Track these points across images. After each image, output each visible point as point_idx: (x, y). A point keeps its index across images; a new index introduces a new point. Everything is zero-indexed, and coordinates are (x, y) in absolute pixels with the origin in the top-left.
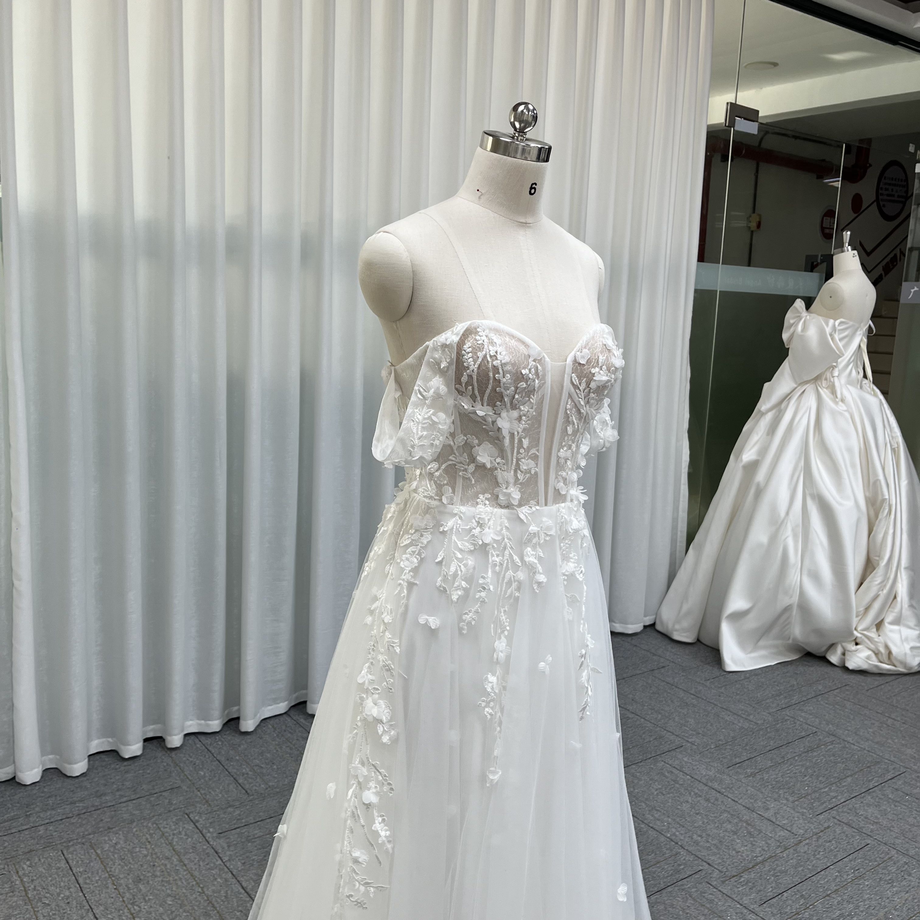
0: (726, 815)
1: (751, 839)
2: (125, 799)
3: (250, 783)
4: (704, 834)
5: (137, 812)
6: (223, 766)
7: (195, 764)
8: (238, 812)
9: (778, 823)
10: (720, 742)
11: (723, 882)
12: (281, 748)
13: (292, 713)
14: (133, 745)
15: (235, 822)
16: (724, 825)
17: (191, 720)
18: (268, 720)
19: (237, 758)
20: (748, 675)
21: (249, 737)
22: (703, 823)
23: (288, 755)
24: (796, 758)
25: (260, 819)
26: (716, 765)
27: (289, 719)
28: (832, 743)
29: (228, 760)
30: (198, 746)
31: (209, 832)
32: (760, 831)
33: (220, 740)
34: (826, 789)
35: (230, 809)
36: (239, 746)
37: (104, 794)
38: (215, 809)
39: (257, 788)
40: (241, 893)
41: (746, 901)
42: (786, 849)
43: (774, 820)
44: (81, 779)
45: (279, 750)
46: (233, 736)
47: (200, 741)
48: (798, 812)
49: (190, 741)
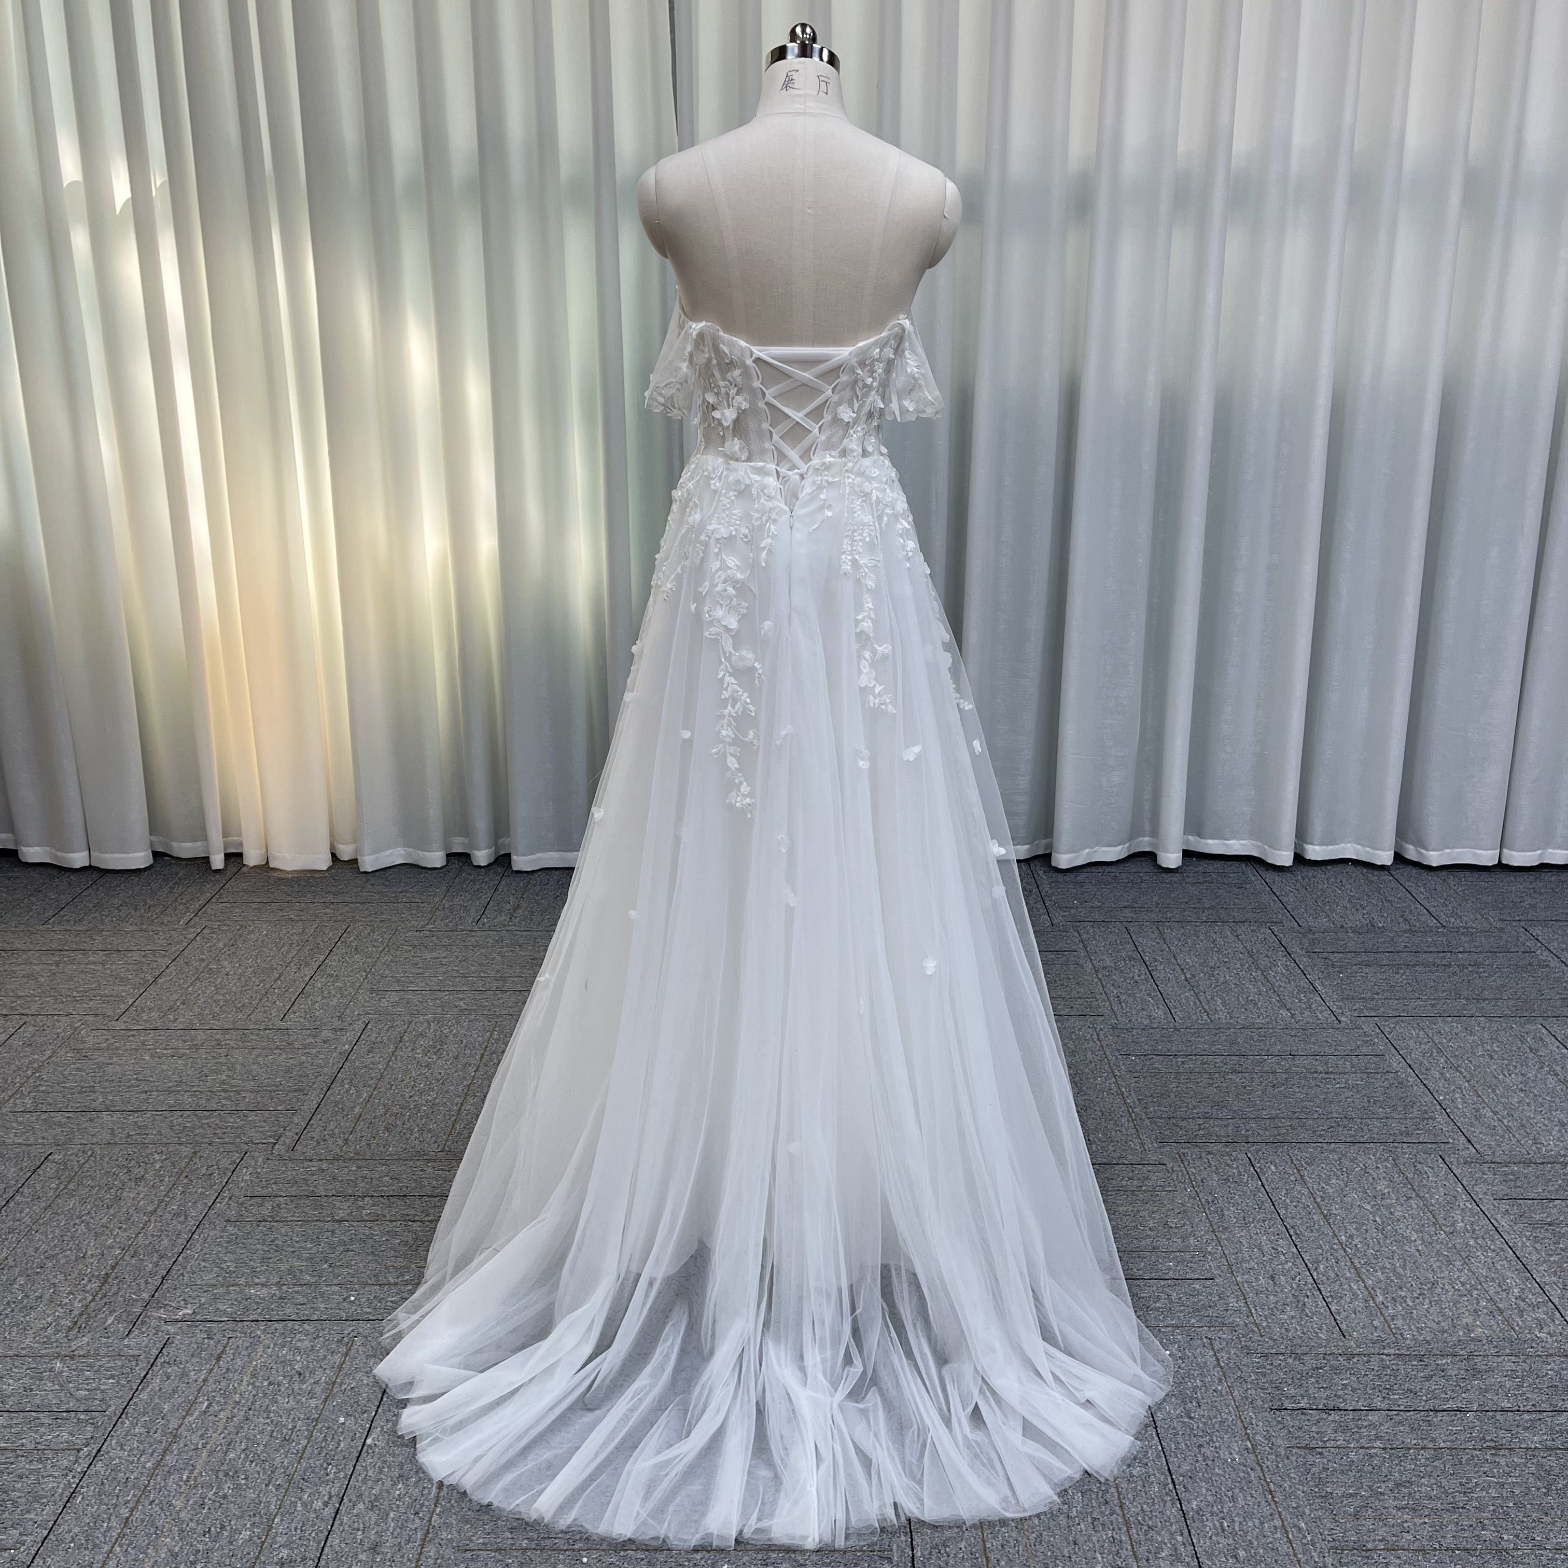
4: (1504, 1112)
11: (1468, 1163)
41: (1479, 1188)
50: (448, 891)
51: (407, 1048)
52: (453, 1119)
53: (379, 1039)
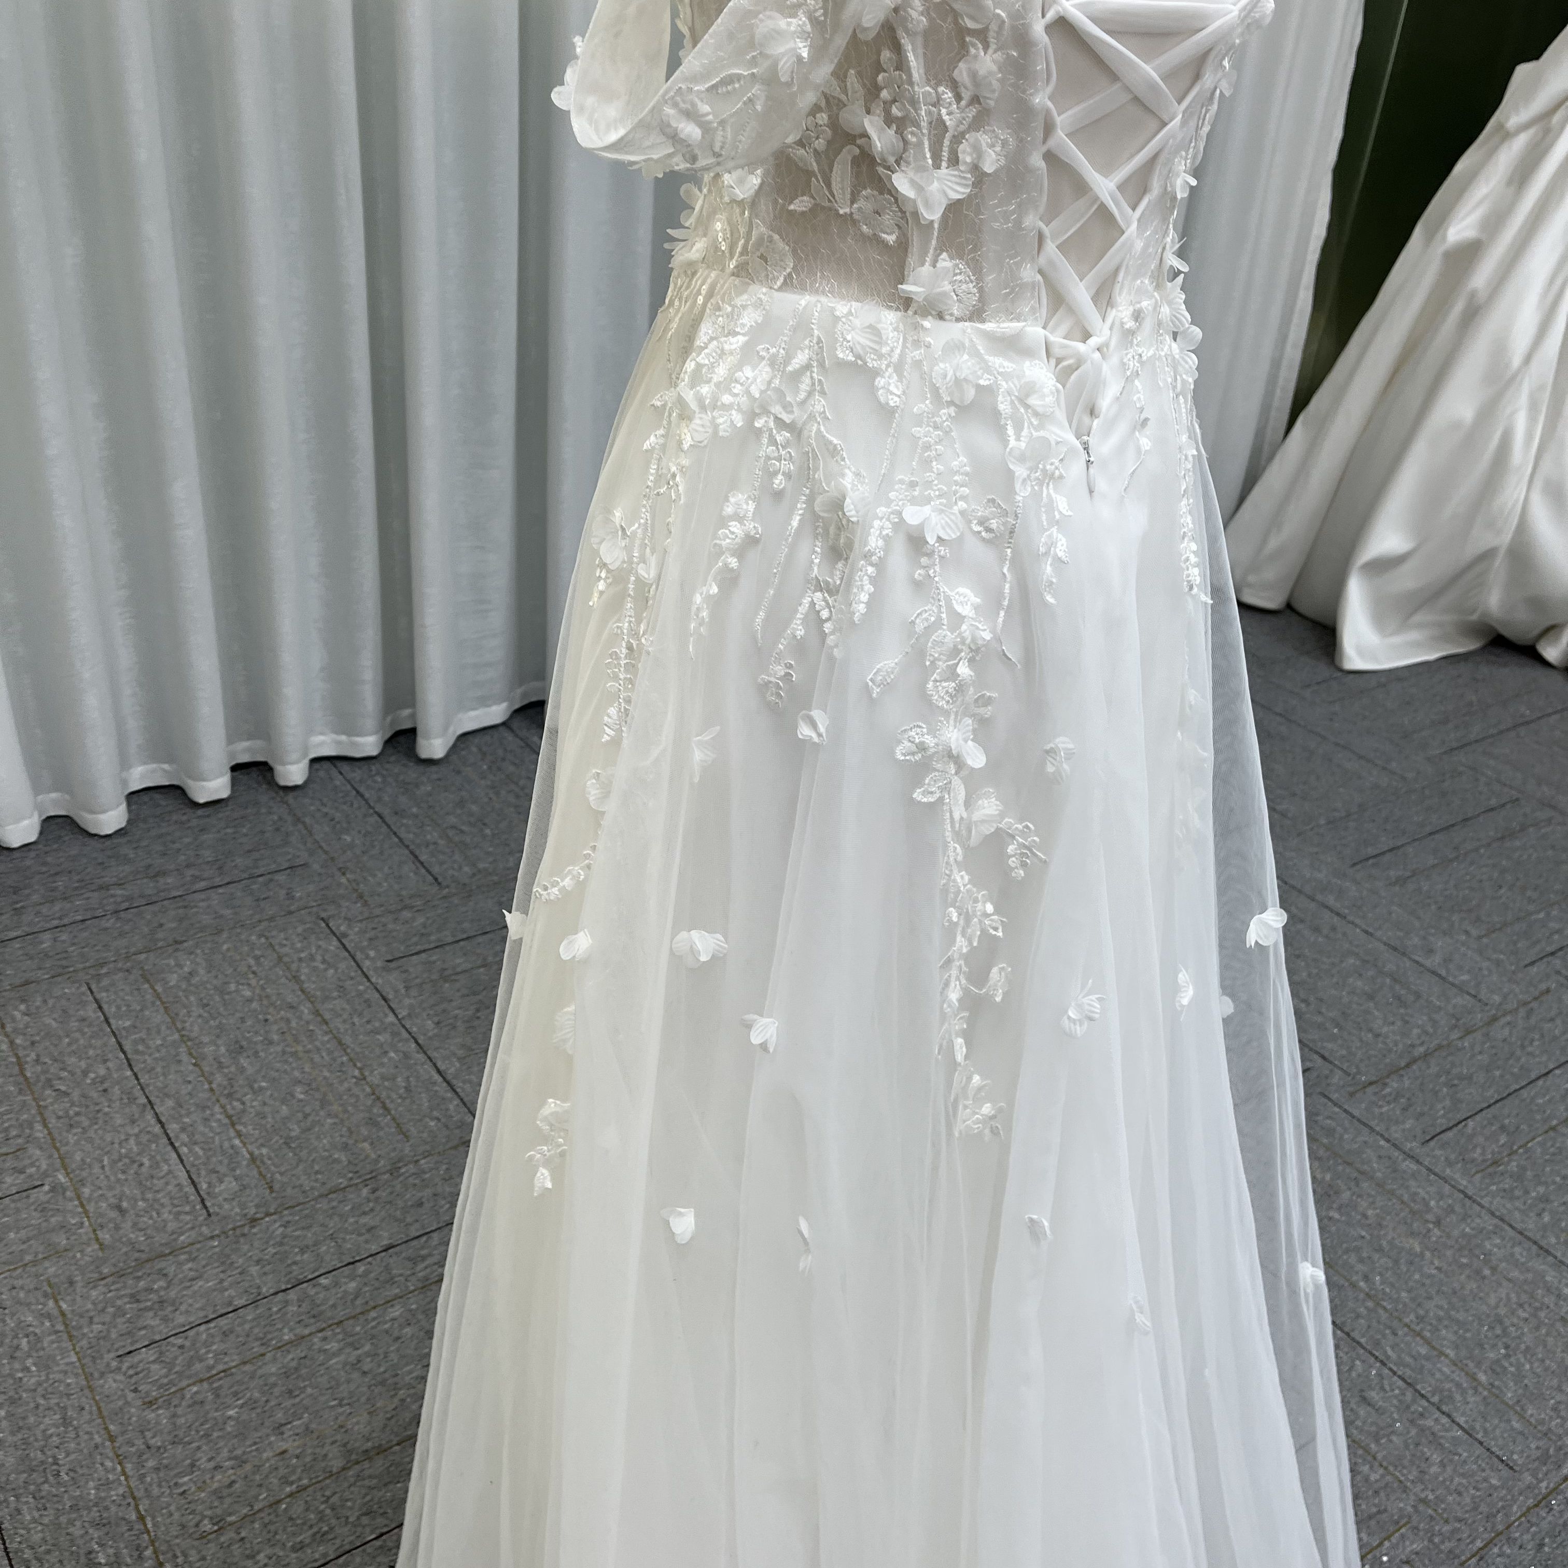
0: (1351, 961)
1: (1402, 1011)
2: (203, 884)
3: (442, 863)
4: (1312, 999)
5: (227, 912)
6: (389, 826)
7: (332, 820)
8: (421, 920)
9: (1451, 979)
10: (1337, 814)
11: (1352, 1094)
12: (497, 794)
13: (515, 724)
14: (210, 780)
15: (415, 939)
16: (1351, 980)
17: (322, 734)
18: (470, 737)
19: (415, 810)
20: (1383, 680)
21: (434, 768)
22: (1309, 975)
23: (512, 809)
24: (1482, 851)
25: (465, 936)
26: (1329, 860)
27: (509, 737)
28: (1549, 821)
29: (396, 813)
30: (338, 783)
31: (367, 957)
32: (1418, 996)
33: (378, 773)
34: (1542, 915)
35: (407, 914)
36: (417, 786)
37: (163, 873)
38: (378, 911)
39: (456, 874)
40: (435, 1083)
41: (1396, 1133)
42: (1468, 1032)
43: (1443, 973)
44: (116, 841)
45: (494, 798)
46: (404, 765)
47: (341, 773)
48: (1489, 959)
49: (322, 774)
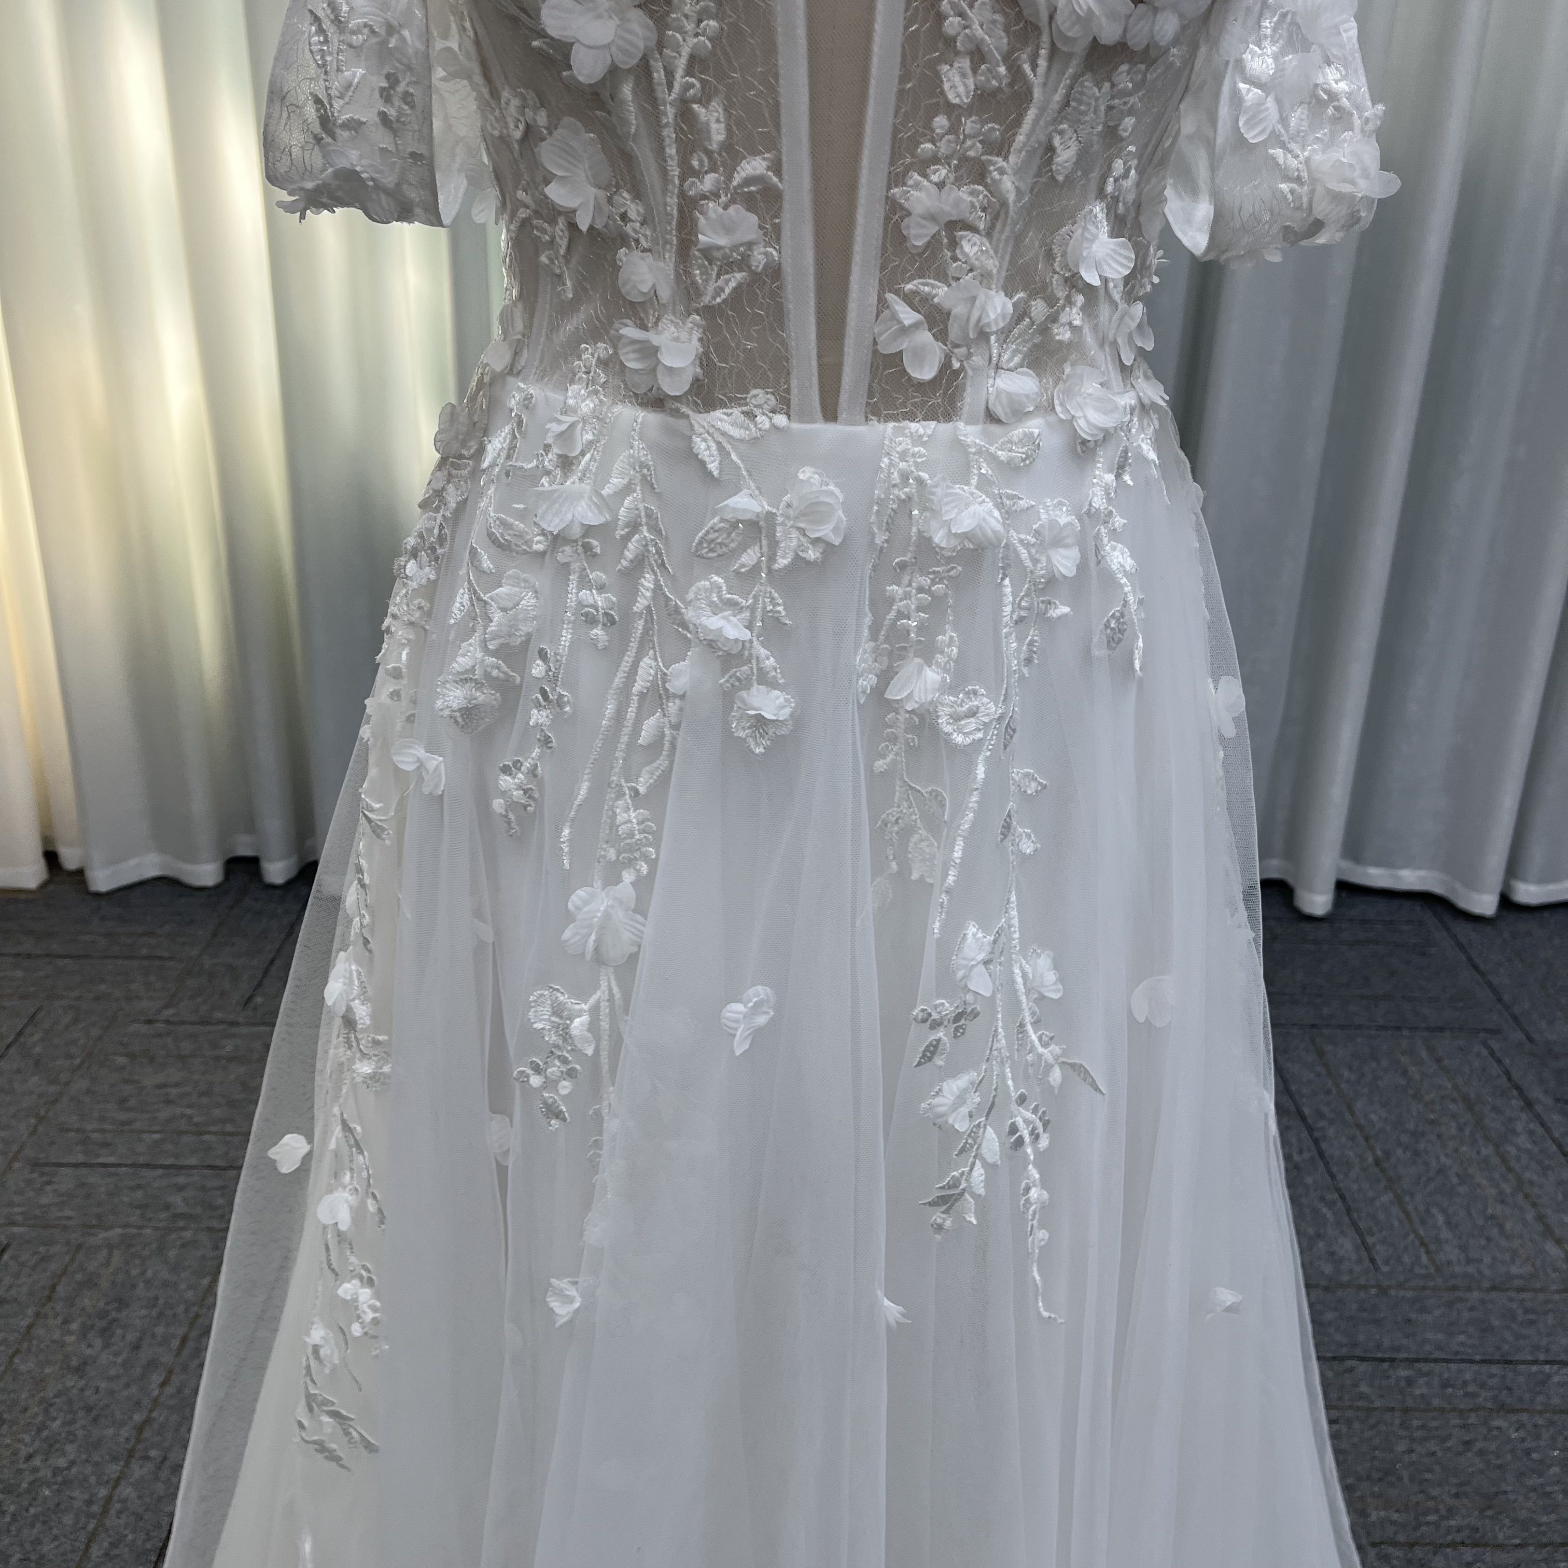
50: (215, 935)
51: (56, 1316)
52: (91, 1527)
53: (13, 1292)
